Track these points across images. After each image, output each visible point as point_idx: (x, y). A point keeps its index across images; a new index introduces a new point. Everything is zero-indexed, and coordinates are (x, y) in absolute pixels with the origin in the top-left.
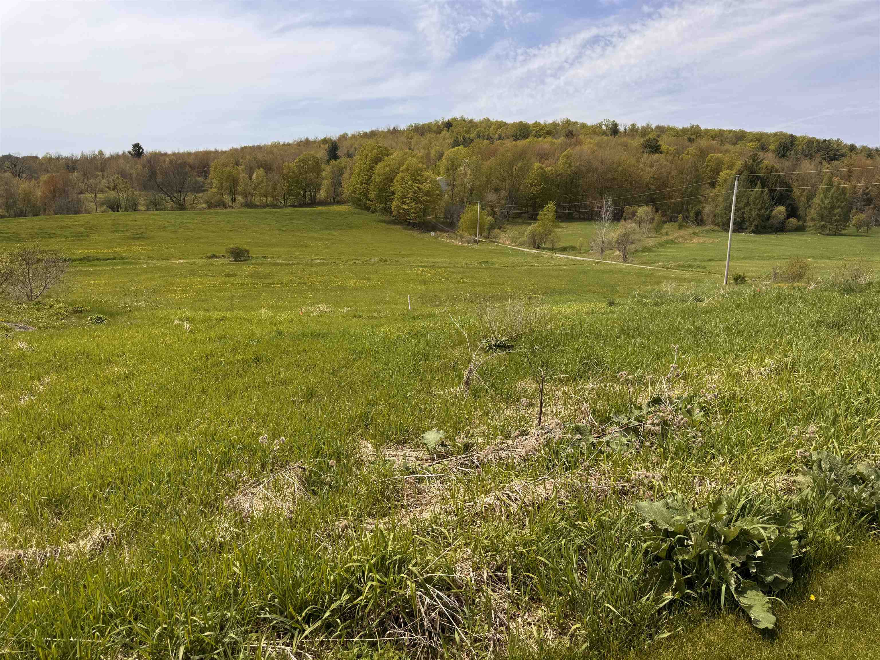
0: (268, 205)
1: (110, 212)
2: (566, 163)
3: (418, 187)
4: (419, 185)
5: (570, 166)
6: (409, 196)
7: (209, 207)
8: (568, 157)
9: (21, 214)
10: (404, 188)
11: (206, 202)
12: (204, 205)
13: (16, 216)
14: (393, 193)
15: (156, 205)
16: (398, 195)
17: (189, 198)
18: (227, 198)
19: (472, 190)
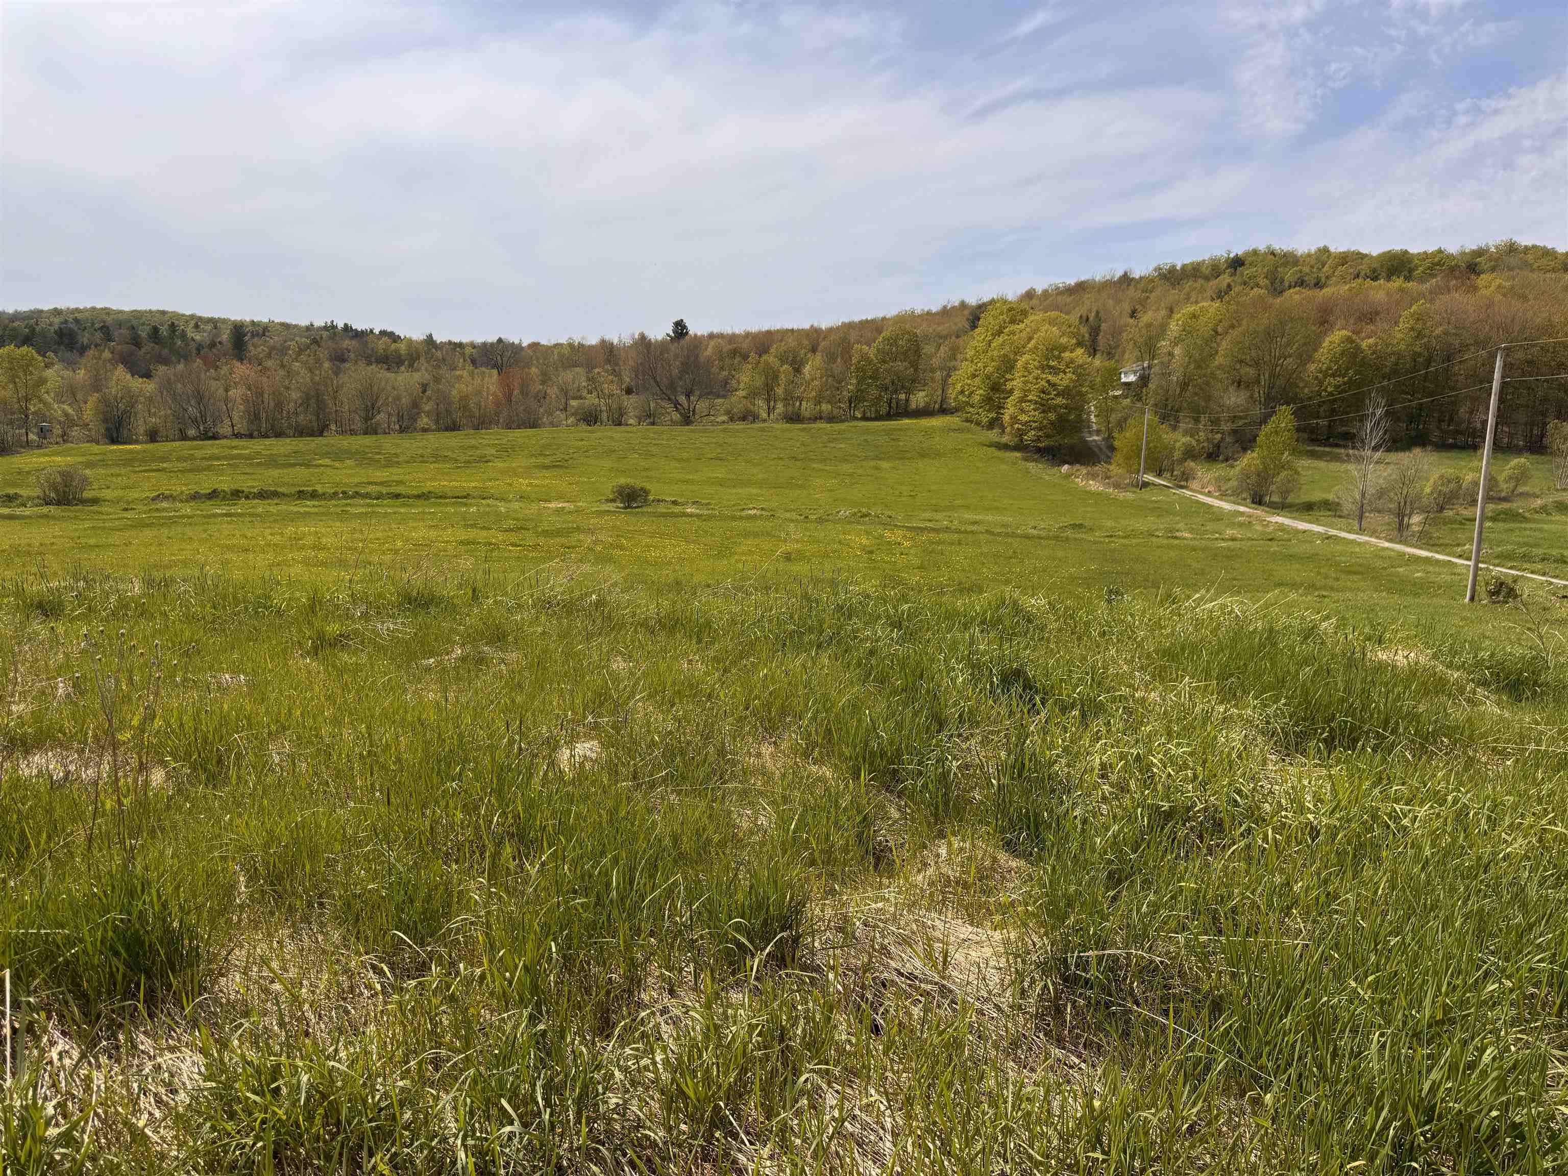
0: (821, 418)
1: (583, 426)
2: (1412, 329)
3: (1048, 381)
4: (1050, 377)
5: (1419, 336)
6: (1030, 397)
7: (732, 419)
8: (1419, 317)
9: (453, 427)
10: (1025, 383)
11: (728, 412)
12: (725, 418)
13: (447, 429)
14: (1011, 392)
15: (650, 417)
16: (1017, 394)
17: (702, 406)
18: (761, 405)
19: (1184, 385)
